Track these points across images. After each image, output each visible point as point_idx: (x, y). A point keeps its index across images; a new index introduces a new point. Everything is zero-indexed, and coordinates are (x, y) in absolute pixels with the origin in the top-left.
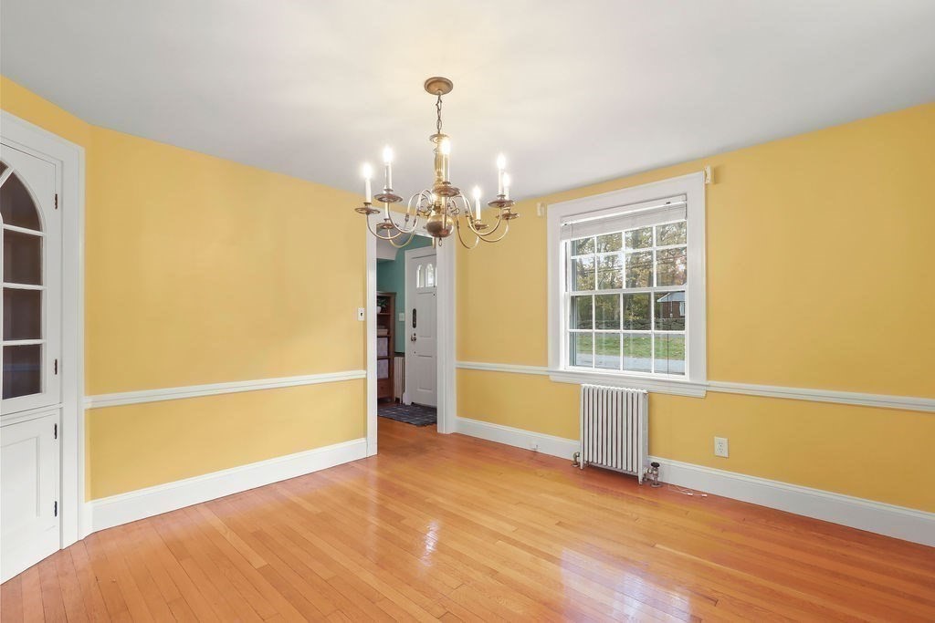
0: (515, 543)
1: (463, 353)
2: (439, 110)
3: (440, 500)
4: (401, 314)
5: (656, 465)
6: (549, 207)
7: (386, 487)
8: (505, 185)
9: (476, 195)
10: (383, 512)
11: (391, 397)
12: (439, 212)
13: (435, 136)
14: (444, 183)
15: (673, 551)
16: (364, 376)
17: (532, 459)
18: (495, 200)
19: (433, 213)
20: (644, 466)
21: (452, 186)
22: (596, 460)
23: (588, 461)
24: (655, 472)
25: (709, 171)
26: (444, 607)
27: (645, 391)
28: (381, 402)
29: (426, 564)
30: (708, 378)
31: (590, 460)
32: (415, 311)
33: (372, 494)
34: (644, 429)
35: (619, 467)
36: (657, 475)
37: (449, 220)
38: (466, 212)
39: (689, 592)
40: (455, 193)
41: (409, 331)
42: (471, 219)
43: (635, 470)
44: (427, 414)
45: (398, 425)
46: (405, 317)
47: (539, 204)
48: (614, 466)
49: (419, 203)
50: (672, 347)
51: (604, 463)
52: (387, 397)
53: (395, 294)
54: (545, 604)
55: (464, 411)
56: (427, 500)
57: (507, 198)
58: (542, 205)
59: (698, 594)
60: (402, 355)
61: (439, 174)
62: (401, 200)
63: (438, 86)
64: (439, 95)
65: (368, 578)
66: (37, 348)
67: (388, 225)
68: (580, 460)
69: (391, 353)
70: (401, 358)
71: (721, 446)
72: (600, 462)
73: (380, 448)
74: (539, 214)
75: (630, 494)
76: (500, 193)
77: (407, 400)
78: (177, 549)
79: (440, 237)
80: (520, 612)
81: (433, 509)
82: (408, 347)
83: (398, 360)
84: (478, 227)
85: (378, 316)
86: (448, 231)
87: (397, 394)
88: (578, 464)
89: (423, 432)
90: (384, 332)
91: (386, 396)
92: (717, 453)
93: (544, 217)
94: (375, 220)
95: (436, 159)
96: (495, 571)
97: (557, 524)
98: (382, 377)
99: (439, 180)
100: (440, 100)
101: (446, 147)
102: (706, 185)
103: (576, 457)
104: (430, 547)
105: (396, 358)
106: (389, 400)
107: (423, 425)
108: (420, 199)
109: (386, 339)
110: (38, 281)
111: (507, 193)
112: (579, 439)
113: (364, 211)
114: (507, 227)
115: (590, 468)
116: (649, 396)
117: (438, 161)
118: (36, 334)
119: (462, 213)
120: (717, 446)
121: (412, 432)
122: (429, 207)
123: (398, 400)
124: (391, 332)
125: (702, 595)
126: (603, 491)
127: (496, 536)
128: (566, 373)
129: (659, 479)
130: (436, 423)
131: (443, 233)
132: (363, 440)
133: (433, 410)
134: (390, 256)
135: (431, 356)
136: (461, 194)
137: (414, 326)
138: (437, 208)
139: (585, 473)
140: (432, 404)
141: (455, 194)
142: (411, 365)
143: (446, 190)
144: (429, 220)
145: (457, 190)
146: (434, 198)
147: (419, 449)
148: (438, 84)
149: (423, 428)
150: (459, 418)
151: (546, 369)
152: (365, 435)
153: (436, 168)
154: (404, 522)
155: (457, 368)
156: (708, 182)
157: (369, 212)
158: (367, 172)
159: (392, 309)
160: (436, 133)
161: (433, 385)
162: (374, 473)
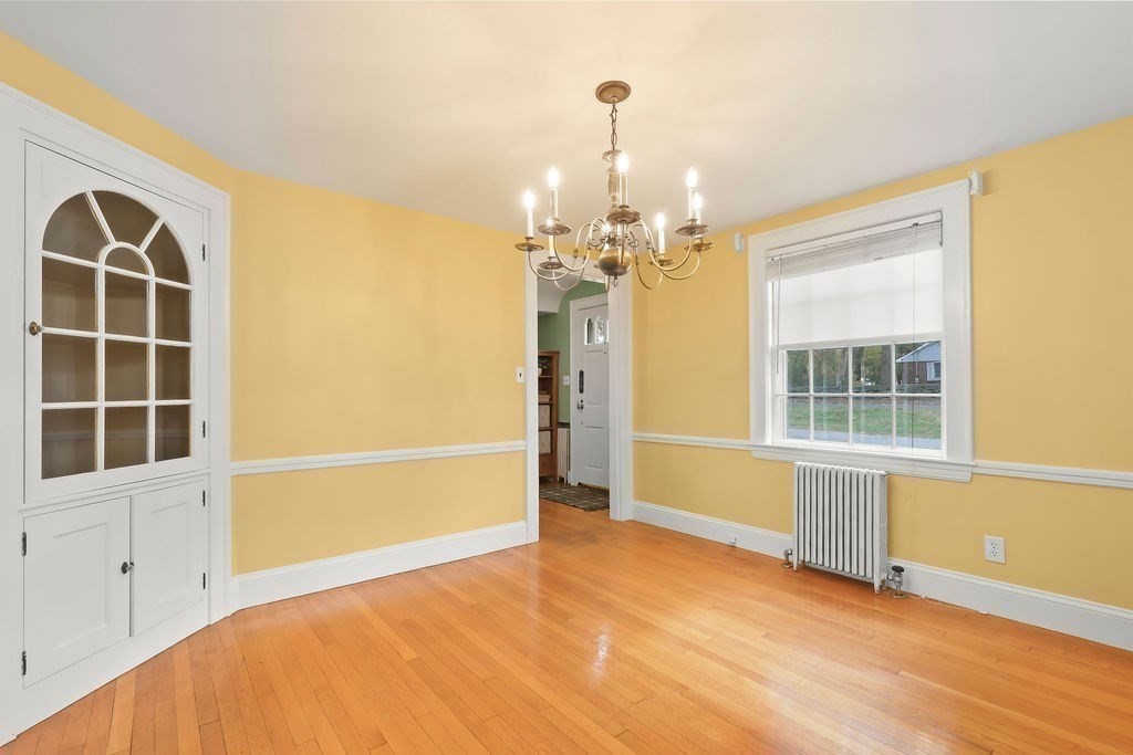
0: (711, 656)
1: (641, 422)
2: (614, 121)
3: (616, 598)
4: (566, 378)
5: (899, 570)
6: (750, 238)
7: (550, 579)
8: (696, 207)
9: (659, 225)
10: (546, 607)
11: (554, 476)
12: (614, 245)
13: (608, 153)
14: (621, 207)
15: (924, 681)
16: (524, 448)
17: (729, 555)
18: (684, 226)
19: (607, 247)
20: (882, 570)
21: (631, 210)
22: (816, 560)
23: (804, 561)
24: (897, 579)
25: (975, 178)
26: (622, 724)
27: (883, 473)
28: (543, 481)
29: (598, 671)
30: (974, 456)
31: (807, 559)
32: (582, 373)
33: (533, 586)
34: (881, 521)
35: (847, 569)
36: (900, 582)
37: (627, 254)
38: (648, 243)
39: (950, 736)
40: (635, 218)
41: (575, 397)
42: (654, 252)
43: (869, 575)
44: (597, 497)
45: (562, 508)
46: (570, 380)
47: (737, 236)
48: (840, 568)
49: (590, 235)
50: (919, 421)
51: (827, 564)
52: (550, 477)
53: (558, 353)
54: (750, 732)
55: (643, 493)
56: (598, 597)
57: (699, 223)
58: (742, 236)
59: (960, 738)
60: (567, 425)
61: (614, 198)
62: (569, 231)
63: (613, 92)
64: (614, 103)
65: (531, 682)
66: (186, 409)
67: (553, 264)
68: (793, 559)
69: (554, 424)
70: (565, 430)
71: (993, 547)
72: (820, 562)
73: (543, 534)
74: (738, 248)
75: (863, 605)
76: (690, 218)
77: (573, 480)
78: (323, 632)
79: (616, 275)
80: (718, 739)
81: (607, 608)
82: (574, 417)
83: (561, 432)
84: (662, 263)
85: (539, 379)
86: (625, 268)
87: (561, 472)
88: (790, 564)
89: (592, 518)
90: (546, 398)
91: (550, 473)
92: (989, 557)
93: (745, 250)
94: (538, 258)
95: (610, 183)
96: (683, 686)
97: (764, 636)
98: (544, 452)
99: (614, 206)
100: (614, 110)
101: (623, 164)
102: (971, 197)
103: (787, 555)
104: (602, 654)
105: (560, 430)
106: (551, 480)
107: (592, 510)
108: (591, 231)
109: (548, 407)
110: (186, 337)
111: (698, 217)
112: (790, 532)
113: (526, 248)
114: (698, 260)
115: (806, 569)
116: (888, 480)
117: (613, 184)
118: (185, 394)
119: (643, 244)
120: (988, 548)
121: (579, 518)
122: (602, 240)
123: (562, 479)
124: (554, 398)
125: (969, 742)
126: (825, 600)
127: (686, 645)
128: (774, 447)
129: (903, 589)
130: (608, 507)
131: (619, 270)
132: (523, 523)
133: (605, 493)
134: (552, 308)
135: (602, 428)
136: (642, 221)
137: (581, 391)
138: (612, 240)
139: (799, 575)
140: (603, 486)
141: (635, 220)
142: (577, 439)
143: (622, 216)
144: (602, 256)
145: (637, 214)
146: (607, 228)
147: (589, 537)
148: (612, 90)
149: (593, 513)
150: (637, 503)
151: (746, 442)
152: (525, 517)
153: (610, 191)
154: (570, 620)
155: (634, 441)
156: (974, 192)
157: (531, 248)
158: (529, 201)
159: (555, 371)
160: (610, 149)
161: (604, 464)
162: (535, 562)
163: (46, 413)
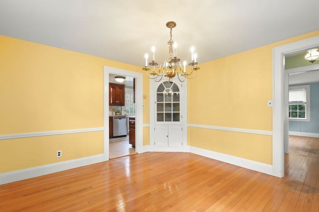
163: (157, 113)
